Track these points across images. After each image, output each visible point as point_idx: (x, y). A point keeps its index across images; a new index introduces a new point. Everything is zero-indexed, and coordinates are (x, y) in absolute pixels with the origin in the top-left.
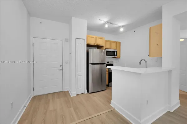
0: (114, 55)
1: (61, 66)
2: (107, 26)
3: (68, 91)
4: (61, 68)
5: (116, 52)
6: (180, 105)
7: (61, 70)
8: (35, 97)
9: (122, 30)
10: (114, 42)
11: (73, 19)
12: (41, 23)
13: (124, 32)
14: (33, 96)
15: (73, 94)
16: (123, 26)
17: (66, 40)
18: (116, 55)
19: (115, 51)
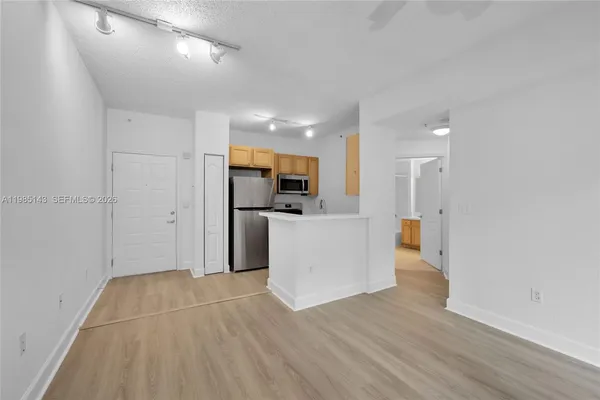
0: (301, 190)
1: (173, 213)
2: (272, 127)
3: (188, 271)
4: (173, 217)
5: (306, 182)
6: (395, 285)
7: (173, 222)
8: (114, 280)
9: (309, 134)
10: (300, 157)
11: (199, 114)
12: (129, 120)
13: (316, 138)
14: (110, 278)
15: (198, 273)
16: (312, 126)
17: (187, 156)
18: (306, 189)
19: (303, 178)
